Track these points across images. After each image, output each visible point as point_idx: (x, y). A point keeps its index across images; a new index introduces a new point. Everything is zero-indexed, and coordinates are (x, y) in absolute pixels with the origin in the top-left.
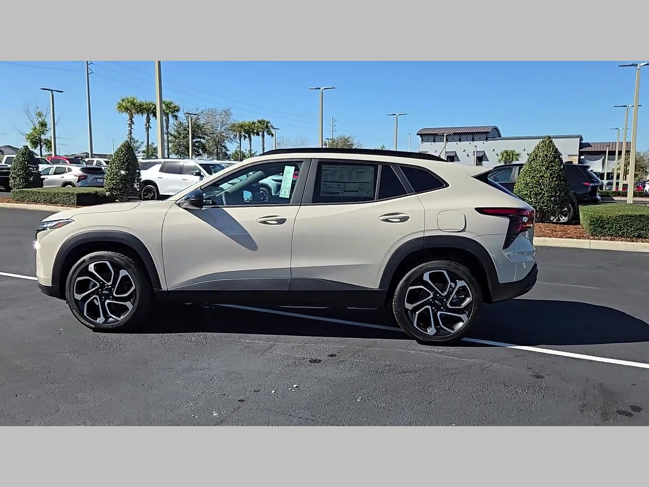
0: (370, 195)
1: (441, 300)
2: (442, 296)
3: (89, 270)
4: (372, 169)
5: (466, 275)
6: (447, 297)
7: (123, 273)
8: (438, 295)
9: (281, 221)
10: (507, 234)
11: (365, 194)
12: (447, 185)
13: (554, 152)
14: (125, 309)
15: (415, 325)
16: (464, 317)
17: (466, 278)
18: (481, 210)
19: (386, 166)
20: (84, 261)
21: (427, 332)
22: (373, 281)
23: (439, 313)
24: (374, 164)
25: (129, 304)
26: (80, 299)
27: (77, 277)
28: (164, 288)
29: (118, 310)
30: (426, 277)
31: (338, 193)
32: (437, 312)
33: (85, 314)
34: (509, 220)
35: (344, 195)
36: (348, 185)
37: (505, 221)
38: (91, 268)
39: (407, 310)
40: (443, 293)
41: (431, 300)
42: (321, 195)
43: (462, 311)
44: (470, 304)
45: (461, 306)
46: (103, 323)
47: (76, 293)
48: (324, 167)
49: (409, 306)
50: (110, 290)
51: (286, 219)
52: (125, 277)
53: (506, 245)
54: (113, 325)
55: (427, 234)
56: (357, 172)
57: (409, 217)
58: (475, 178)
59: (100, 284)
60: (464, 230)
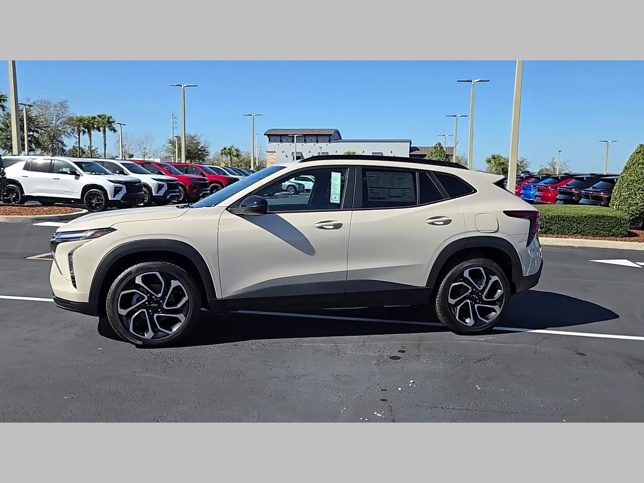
0: (412, 200)
1: (478, 294)
2: (478, 290)
3: (136, 282)
4: (411, 175)
5: (499, 271)
6: (483, 290)
7: (175, 283)
8: (475, 289)
9: (338, 226)
10: (529, 233)
11: (408, 200)
12: (476, 191)
14: (177, 321)
15: (457, 318)
16: (497, 307)
17: (499, 274)
18: (509, 213)
19: (422, 173)
20: (130, 273)
21: (467, 323)
22: (421, 281)
24: (413, 171)
25: (180, 316)
26: (124, 315)
27: (122, 290)
28: (219, 296)
29: (169, 323)
30: (466, 274)
31: (384, 198)
32: (475, 305)
33: (131, 330)
34: (529, 221)
35: (389, 200)
36: (391, 191)
37: (526, 222)
38: (139, 280)
39: (450, 305)
40: (479, 287)
41: (470, 295)
42: (369, 200)
43: (493, 303)
44: (502, 296)
45: (494, 298)
46: (152, 338)
47: (121, 308)
48: (367, 173)
49: (452, 301)
50: (160, 303)
51: (342, 224)
52: (177, 288)
53: (528, 243)
54: (163, 340)
55: (467, 236)
56: (398, 179)
57: (451, 220)
58: (495, 184)
59: (148, 297)
60: (497, 231)
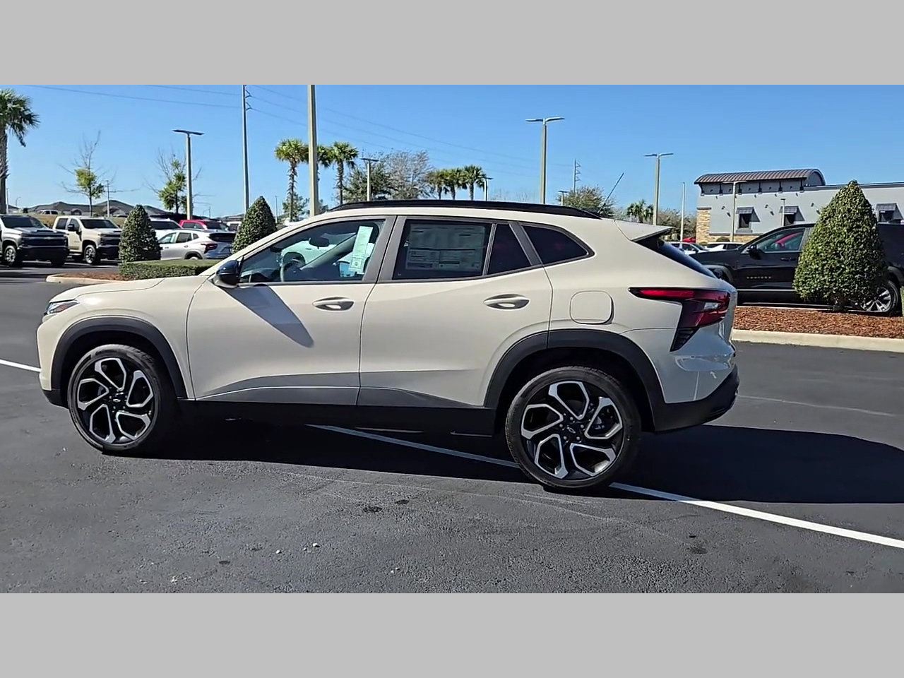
0: (476, 267)
1: (576, 427)
2: (577, 420)
3: (96, 370)
4: (483, 229)
5: (613, 388)
6: (585, 421)
7: (138, 374)
8: (572, 418)
9: (346, 306)
10: (678, 328)
11: (469, 268)
12: (592, 254)
13: (862, 206)
14: (140, 424)
15: (536, 462)
16: (610, 453)
17: (614, 397)
18: (638, 292)
19: (503, 226)
20: (89, 358)
21: (554, 473)
22: (474, 396)
23: (572, 445)
24: (486, 224)
25: (144, 418)
26: (84, 409)
27: (82, 378)
28: (191, 398)
29: (132, 425)
30: (553, 391)
31: (431, 265)
32: (569, 444)
33: (91, 430)
34: (681, 306)
35: (439, 267)
36: (445, 253)
38: (98, 367)
39: (524, 439)
40: (578, 415)
41: (561, 426)
42: (407, 267)
43: (606, 444)
44: (620, 432)
45: (604, 436)
46: (114, 442)
47: (80, 400)
48: (413, 227)
49: (528, 434)
50: (122, 398)
51: (353, 303)
52: (141, 381)
53: (676, 346)
54: (125, 446)
55: (554, 327)
56: (461, 235)
57: (528, 301)
58: (636, 242)
59: (110, 389)
60: (609, 322)
